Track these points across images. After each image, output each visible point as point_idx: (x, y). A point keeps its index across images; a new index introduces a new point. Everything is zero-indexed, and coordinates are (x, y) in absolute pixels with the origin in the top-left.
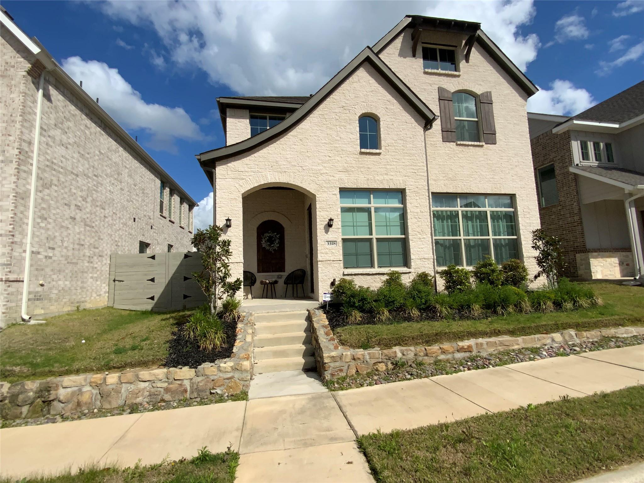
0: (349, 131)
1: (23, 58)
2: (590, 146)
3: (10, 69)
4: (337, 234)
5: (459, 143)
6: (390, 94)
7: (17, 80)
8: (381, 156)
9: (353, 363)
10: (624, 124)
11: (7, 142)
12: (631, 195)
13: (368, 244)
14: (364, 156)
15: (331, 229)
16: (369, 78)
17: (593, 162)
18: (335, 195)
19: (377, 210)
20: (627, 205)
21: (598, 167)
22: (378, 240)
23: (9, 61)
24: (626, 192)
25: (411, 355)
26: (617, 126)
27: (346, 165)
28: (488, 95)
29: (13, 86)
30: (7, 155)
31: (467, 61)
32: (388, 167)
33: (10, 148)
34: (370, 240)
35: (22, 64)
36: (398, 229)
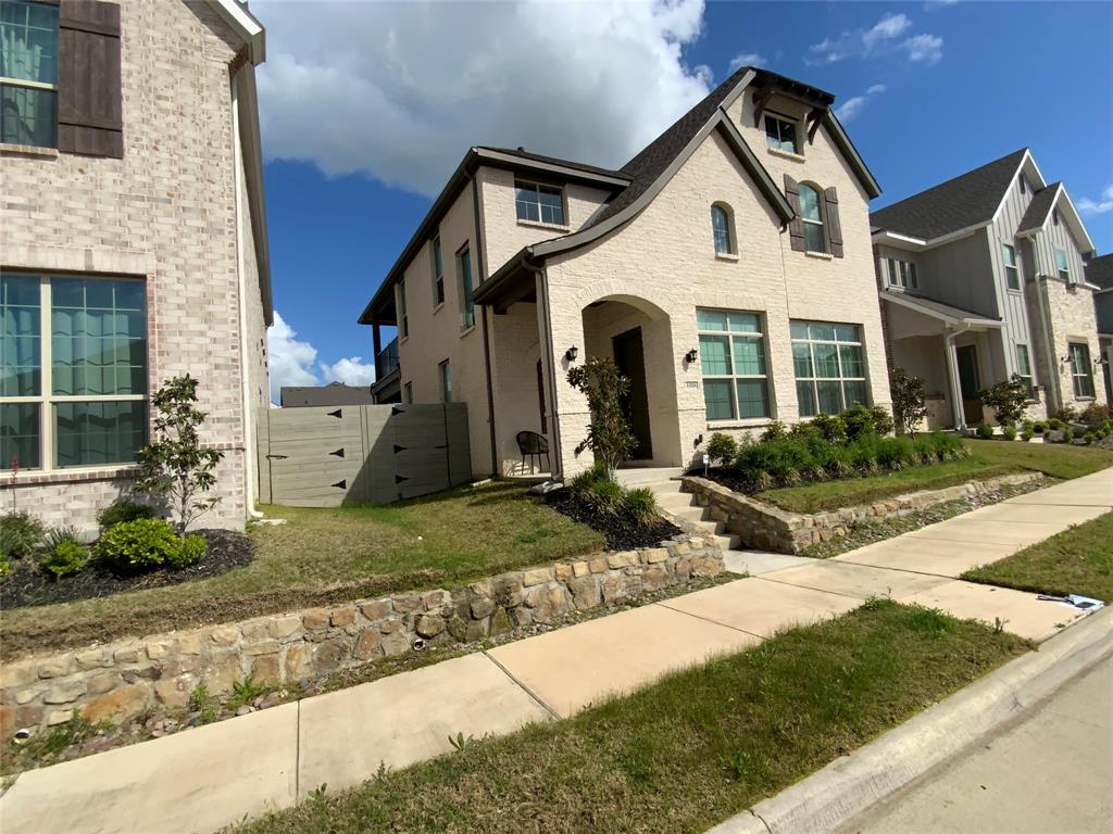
0: (700, 224)
1: (218, 35)
2: (897, 264)
3: (193, 53)
4: (696, 372)
5: (809, 253)
6: (743, 178)
7: (211, 76)
8: (738, 265)
9: (815, 529)
10: (932, 242)
11: (208, 195)
12: (951, 330)
13: (726, 386)
14: (720, 263)
15: (690, 365)
16: (720, 152)
17: (899, 287)
18: (691, 315)
19: (737, 339)
20: (948, 343)
21: (905, 293)
22: (740, 381)
23: (188, 35)
24: (948, 326)
25: (863, 516)
26: (923, 243)
27: (701, 274)
28: (832, 191)
29: (205, 88)
30: (212, 219)
31: (811, 143)
32: (747, 280)
33: (216, 207)
34: (729, 381)
35: (217, 47)
36: (756, 367)
